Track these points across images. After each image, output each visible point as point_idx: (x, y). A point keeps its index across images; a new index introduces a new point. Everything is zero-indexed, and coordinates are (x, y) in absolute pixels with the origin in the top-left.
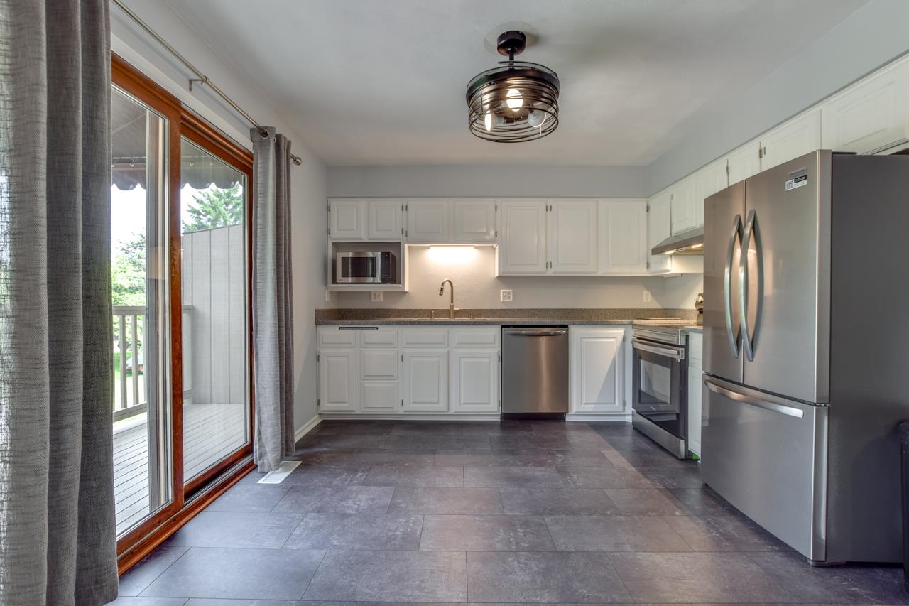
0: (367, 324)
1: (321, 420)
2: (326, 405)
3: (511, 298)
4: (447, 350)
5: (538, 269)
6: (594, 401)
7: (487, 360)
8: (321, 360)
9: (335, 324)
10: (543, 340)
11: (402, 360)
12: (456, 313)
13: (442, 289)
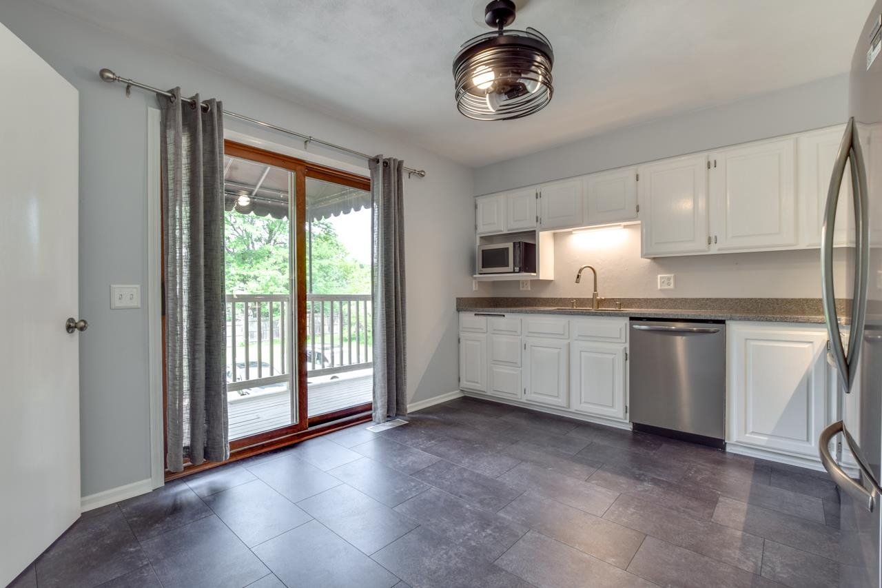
0: (494, 312)
1: (463, 395)
2: (465, 382)
3: (672, 286)
4: (567, 342)
5: (697, 246)
6: (769, 433)
7: (611, 357)
8: (461, 343)
9: (471, 311)
10: (680, 341)
11: (525, 348)
12: (601, 302)
13: (578, 277)
